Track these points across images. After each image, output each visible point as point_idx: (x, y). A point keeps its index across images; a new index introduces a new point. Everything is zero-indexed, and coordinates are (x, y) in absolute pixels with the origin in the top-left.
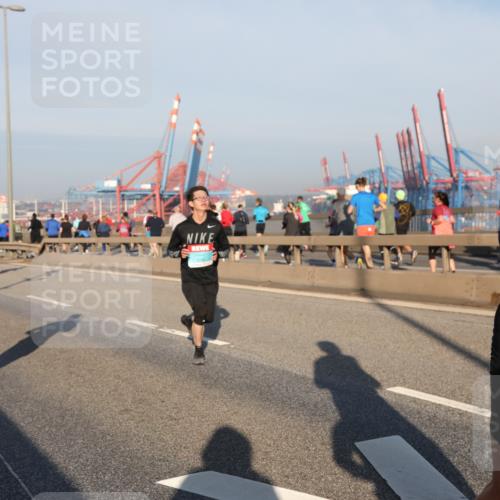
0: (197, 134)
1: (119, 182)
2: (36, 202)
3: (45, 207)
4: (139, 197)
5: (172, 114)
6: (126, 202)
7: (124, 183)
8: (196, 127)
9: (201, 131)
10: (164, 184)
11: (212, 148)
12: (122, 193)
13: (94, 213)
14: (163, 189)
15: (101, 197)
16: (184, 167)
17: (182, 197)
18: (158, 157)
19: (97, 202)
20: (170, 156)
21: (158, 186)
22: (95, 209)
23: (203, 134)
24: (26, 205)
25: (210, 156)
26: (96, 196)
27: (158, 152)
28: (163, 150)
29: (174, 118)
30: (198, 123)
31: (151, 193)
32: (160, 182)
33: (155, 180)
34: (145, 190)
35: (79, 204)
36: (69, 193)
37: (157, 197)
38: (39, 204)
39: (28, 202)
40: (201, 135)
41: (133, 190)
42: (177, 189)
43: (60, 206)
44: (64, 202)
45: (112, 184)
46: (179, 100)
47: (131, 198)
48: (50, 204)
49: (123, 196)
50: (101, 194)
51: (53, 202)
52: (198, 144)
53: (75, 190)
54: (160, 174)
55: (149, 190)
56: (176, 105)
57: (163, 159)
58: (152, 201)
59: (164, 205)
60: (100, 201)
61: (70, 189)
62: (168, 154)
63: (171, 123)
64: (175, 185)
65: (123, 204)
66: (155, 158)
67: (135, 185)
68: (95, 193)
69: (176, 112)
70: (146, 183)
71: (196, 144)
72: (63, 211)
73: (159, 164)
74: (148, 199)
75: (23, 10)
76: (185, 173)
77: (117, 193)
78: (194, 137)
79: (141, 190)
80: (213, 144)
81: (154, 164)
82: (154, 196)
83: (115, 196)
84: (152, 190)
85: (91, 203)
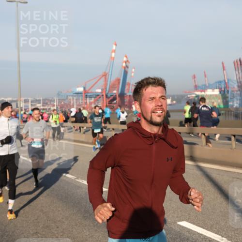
0: (126, 63)
1: (84, 88)
2: (41, 99)
3: (47, 101)
4: (95, 96)
5: (112, 52)
6: (88, 99)
7: (87, 89)
8: (125, 59)
9: (128, 61)
10: (108, 89)
11: (133, 70)
12: (86, 94)
13: (71, 104)
14: (107, 92)
15: (75, 96)
16: (119, 80)
17: (117, 96)
18: (105, 75)
19: (73, 99)
20: (111, 74)
21: (105, 90)
22: (72, 102)
23: (129, 62)
24: (37, 100)
25: (133, 74)
26: (72, 96)
27: (105, 72)
28: (107, 72)
29: (113, 55)
30: (126, 57)
31: (101, 94)
32: (106, 88)
33: (103, 87)
34: (98, 93)
35: (64, 100)
36: (58, 95)
37: (105, 96)
38: (43, 100)
39: (38, 99)
40: (127, 63)
41: (91, 93)
42: (115, 92)
43: (54, 101)
44: (56, 99)
45: (81, 89)
46: (116, 45)
47: (91, 97)
48: (48, 100)
49: (86, 95)
50: (75, 95)
51: (50, 99)
52: (126, 69)
53: (61, 92)
54: (106, 84)
55: (100, 93)
56: (114, 47)
57: (107, 76)
58: (101, 98)
59: (108, 100)
60: (75, 98)
61: (59, 92)
62: (110, 74)
63: (111, 57)
64: (114, 90)
65: (86, 100)
66: (103, 76)
67: (93, 90)
68: (72, 94)
69: (114, 51)
70: (99, 89)
71: (125, 68)
72: (55, 104)
73: (105, 79)
74: (100, 98)
75: (27, 3)
76: (119, 83)
77: (83, 94)
78: (124, 64)
79: (96, 93)
80: (134, 68)
81: (103, 79)
82: (103, 95)
83: (82, 96)
84: (102, 93)
85: (70, 99)
